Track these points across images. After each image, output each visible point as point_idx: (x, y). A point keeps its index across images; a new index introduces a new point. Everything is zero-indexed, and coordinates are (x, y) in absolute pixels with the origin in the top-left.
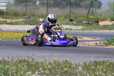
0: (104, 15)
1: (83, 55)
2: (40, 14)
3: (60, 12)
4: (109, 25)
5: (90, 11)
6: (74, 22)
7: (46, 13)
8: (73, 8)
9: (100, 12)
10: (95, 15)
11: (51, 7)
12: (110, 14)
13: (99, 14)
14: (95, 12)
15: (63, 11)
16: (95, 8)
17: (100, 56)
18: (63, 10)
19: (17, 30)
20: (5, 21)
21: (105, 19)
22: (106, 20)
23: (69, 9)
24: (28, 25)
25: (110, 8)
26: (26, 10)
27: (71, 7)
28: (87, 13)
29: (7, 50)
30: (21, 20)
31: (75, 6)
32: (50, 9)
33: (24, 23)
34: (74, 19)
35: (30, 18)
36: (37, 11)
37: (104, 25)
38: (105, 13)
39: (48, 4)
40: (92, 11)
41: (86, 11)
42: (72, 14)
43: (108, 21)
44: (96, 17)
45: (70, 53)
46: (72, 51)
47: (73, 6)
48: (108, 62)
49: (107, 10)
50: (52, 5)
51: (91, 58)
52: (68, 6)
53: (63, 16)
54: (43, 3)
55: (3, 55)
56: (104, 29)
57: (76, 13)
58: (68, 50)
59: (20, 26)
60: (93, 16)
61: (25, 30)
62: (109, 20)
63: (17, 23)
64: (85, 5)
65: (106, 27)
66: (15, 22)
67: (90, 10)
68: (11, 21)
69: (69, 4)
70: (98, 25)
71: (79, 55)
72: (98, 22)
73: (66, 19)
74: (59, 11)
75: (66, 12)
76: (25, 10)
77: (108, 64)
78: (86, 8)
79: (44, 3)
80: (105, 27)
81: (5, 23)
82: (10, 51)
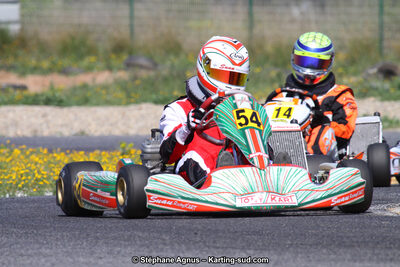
19: (83, 133)
20: (16, 87)
23: (376, 10)
24: (144, 106)
26: (132, 17)
29: (30, 256)
30: (103, 77)
32: (269, 13)
33: (121, 95)
35: (155, 65)
36: (193, 24)
45: (391, 260)
53: (341, 48)
59: (102, 112)
61: (132, 132)
63: (84, 97)
66: (75, 89)
68: (47, 83)
76: (126, 22)
81: (18, 94)
82: (43, 260)
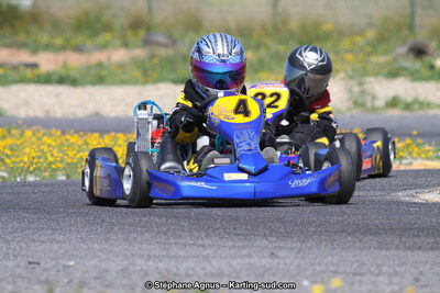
19: (97, 114)
20: (28, 66)
24: (162, 85)
29: (42, 242)
30: (119, 55)
33: (138, 74)
35: (175, 42)
53: (371, 25)
55: (18, 270)
59: (119, 91)
63: (99, 76)
66: (89, 68)
68: (60, 61)
81: (29, 73)
82: (56, 246)
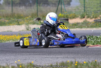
0: (74, 13)
1: (51, 56)
2: (4, 14)
3: (27, 11)
4: (80, 23)
5: (58, 9)
6: (42, 21)
7: (11, 12)
8: (40, 6)
9: (70, 9)
10: (65, 12)
11: (16, 5)
12: (80, 11)
13: (69, 11)
14: (64, 10)
15: (29, 10)
16: (64, 5)
17: (68, 56)
18: (29, 8)
21: (75, 16)
22: (77, 17)
23: (36, 8)
25: (80, 4)
27: (38, 5)
28: (56, 10)
31: (43, 4)
32: (16, 8)
34: (41, 18)
37: (74, 23)
38: (75, 10)
39: (13, 3)
40: (60, 9)
41: (54, 9)
42: (39, 12)
43: (78, 18)
44: (65, 15)
45: (37, 55)
46: (38, 52)
47: (40, 4)
48: (76, 63)
49: (77, 6)
50: (17, 4)
51: (59, 59)
52: (35, 4)
53: (30, 15)
54: (7, 2)
56: (74, 28)
57: (44, 11)
58: (34, 52)
60: (62, 14)
62: (80, 17)
64: (54, 2)
65: (77, 25)
67: (59, 7)
69: (36, 2)
70: (68, 23)
71: (46, 56)
72: (67, 20)
73: (33, 17)
74: (26, 9)
75: (32, 10)
77: (76, 64)
78: (54, 6)
79: (9, 2)
80: (75, 25)
